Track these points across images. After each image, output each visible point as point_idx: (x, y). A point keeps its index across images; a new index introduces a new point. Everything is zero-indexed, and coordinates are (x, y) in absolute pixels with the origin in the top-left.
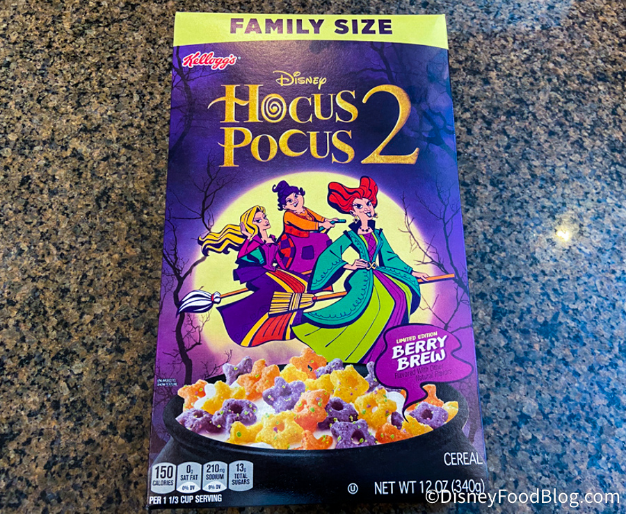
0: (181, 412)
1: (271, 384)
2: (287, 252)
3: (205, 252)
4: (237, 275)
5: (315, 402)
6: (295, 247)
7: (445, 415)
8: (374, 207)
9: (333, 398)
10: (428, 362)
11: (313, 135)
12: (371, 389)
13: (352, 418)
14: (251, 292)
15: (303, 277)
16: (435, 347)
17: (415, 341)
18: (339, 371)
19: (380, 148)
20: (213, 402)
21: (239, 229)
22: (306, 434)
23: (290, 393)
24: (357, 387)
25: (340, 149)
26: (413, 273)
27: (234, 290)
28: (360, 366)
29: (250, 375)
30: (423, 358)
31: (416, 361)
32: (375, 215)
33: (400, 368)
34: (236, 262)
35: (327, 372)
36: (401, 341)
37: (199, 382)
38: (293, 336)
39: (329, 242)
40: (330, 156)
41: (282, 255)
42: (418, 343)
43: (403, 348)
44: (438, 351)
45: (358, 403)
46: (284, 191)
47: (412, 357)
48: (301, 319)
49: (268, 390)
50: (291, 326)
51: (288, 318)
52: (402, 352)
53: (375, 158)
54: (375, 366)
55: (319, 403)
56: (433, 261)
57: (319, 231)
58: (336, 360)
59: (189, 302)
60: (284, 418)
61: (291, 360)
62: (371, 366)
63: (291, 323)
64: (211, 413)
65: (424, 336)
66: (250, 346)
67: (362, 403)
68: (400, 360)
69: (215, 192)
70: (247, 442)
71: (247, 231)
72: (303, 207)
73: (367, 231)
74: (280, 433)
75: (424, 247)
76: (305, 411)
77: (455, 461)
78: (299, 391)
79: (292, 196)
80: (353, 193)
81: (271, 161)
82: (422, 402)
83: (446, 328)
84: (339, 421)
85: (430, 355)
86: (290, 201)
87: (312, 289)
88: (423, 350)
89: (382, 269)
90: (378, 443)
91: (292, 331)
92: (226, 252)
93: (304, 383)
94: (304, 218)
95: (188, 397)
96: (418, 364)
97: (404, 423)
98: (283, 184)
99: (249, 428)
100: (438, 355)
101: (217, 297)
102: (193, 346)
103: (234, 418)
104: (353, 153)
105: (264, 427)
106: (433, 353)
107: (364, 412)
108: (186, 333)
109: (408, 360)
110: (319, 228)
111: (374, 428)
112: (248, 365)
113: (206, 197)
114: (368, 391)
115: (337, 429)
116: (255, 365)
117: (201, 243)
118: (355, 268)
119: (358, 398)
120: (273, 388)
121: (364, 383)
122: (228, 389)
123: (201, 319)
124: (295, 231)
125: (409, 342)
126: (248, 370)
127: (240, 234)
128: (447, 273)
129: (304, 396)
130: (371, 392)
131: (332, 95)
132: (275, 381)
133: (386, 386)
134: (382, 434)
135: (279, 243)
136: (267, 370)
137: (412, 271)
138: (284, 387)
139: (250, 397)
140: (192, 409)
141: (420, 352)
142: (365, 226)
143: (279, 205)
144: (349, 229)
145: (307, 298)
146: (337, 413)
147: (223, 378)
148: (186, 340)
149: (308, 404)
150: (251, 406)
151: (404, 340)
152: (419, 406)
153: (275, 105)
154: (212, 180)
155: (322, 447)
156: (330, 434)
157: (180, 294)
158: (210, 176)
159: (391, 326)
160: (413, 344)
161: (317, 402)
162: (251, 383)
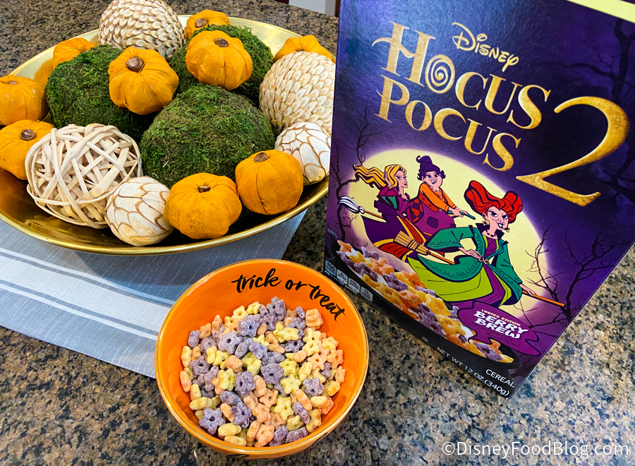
0: (339, 250)
2: (416, 212)
3: (357, 177)
5: (413, 298)
6: (423, 213)
7: (500, 358)
8: (509, 222)
9: (424, 304)
10: (502, 333)
11: (474, 125)
12: (451, 317)
13: (433, 319)
15: (425, 236)
16: (513, 330)
17: (498, 319)
18: (433, 297)
20: (355, 258)
21: (383, 175)
22: (403, 306)
23: (399, 285)
24: (443, 310)
25: (499, 154)
26: (521, 285)
27: (373, 212)
29: (376, 261)
30: (499, 329)
32: (507, 229)
33: (478, 322)
34: (377, 197)
35: (425, 292)
36: (486, 312)
37: (348, 244)
38: (407, 261)
39: (454, 226)
41: (412, 213)
45: (440, 316)
46: (426, 166)
47: (490, 324)
48: (415, 256)
49: (386, 275)
50: (407, 256)
51: (404, 252)
52: (484, 317)
53: (536, 180)
55: (415, 300)
57: (447, 213)
59: (345, 201)
61: (402, 271)
66: (379, 248)
67: (443, 318)
68: (480, 319)
69: (368, 136)
70: (371, 286)
71: (388, 180)
72: (440, 188)
73: (492, 236)
74: (389, 295)
76: (405, 297)
77: (494, 376)
78: (404, 287)
79: (432, 173)
80: (494, 201)
81: (422, 132)
82: (486, 344)
83: (531, 327)
84: (425, 315)
85: (506, 331)
86: (430, 176)
87: (428, 246)
88: (502, 326)
89: (492, 267)
90: (446, 338)
91: (407, 259)
92: (371, 184)
93: (408, 286)
94: (438, 196)
95: (343, 247)
96: (493, 329)
97: (467, 342)
98: (428, 158)
99: (373, 281)
100: (512, 334)
101: (362, 210)
102: (346, 226)
103: (365, 272)
104: (512, 164)
105: (381, 287)
106: (510, 331)
107: (442, 322)
108: (343, 217)
109: (487, 323)
110: (448, 210)
111: (446, 332)
112: (376, 256)
113: (361, 136)
115: (422, 316)
116: (380, 259)
117: (356, 170)
118: (468, 253)
120: (389, 275)
121: (448, 312)
123: (352, 216)
124: (426, 202)
125: (492, 316)
127: (383, 179)
128: (557, 301)
129: (406, 291)
131: (516, 85)
133: (462, 322)
134: (450, 337)
135: (412, 204)
136: (387, 266)
137: (521, 283)
138: (395, 279)
139: (375, 270)
140: (344, 253)
141: (499, 325)
142: (492, 231)
143: (419, 174)
144: (475, 226)
145: (422, 248)
147: (361, 252)
148: (342, 220)
149: (408, 296)
150: (375, 274)
152: (482, 344)
153: (442, 71)
155: (411, 316)
157: (340, 193)
159: (482, 300)
160: (495, 319)
162: (376, 265)
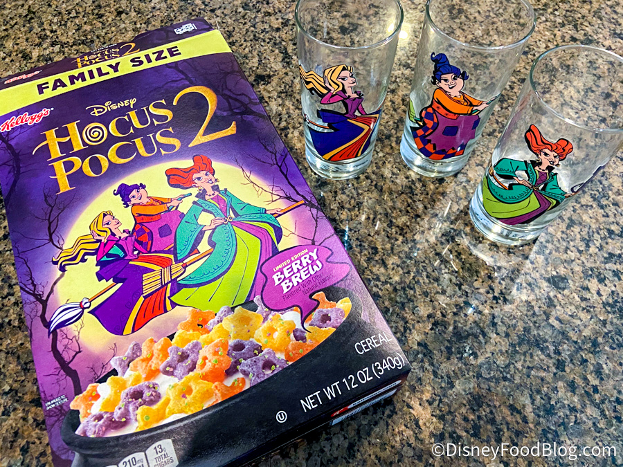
0: (79, 423)
1: (166, 356)
5: (216, 353)
8: (213, 175)
9: (231, 342)
10: (309, 275)
12: (265, 319)
13: (256, 352)
14: (120, 285)
16: (310, 262)
17: (291, 263)
18: (230, 316)
20: (110, 400)
21: (91, 236)
22: (216, 387)
23: (188, 356)
24: (251, 323)
25: (167, 143)
26: (267, 212)
29: (141, 357)
31: (298, 279)
34: (97, 265)
35: (218, 322)
37: (90, 387)
42: (293, 264)
43: (282, 273)
49: (165, 363)
50: (169, 298)
51: (164, 292)
52: (282, 277)
54: (262, 298)
56: (281, 197)
57: (169, 211)
58: (223, 309)
61: (179, 327)
62: (258, 300)
64: (110, 411)
65: (297, 256)
66: (133, 331)
67: (262, 334)
70: (158, 421)
71: (99, 235)
72: (148, 197)
73: (213, 194)
74: (189, 398)
76: (209, 366)
78: (196, 351)
79: (134, 193)
82: (317, 310)
83: (313, 244)
84: (245, 359)
89: (239, 219)
90: (290, 363)
91: (171, 302)
93: (199, 341)
95: (83, 406)
97: (307, 334)
99: (155, 407)
100: (315, 267)
101: (86, 303)
102: (74, 357)
103: (137, 404)
105: (172, 398)
107: (267, 342)
111: (281, 351)
113: (50, 224)
114: (264, 322)
122: (123, 380)
123: (76, 329)
125: (285, 266)
126: (138, 354)
127: (93, 240)
128: (297, 202)
129: (202, 353)
130: (266, 322)
132: (169, 351)
134: (290, 353)
135: (135, 234)
136: (157, 346)
137: (266, 210)
139: (148, 378)
140: (90, 416)
143: (124, 204)
145: (177, 268)
146: (240, 354)
147: (114, 372)
149: (209, 358)
150: (151, 386)
151: (280, 266)
154: (52, 207)
155: (237, 391)
156: (240, 375)
158: (50, 205)
161: (218, 352)
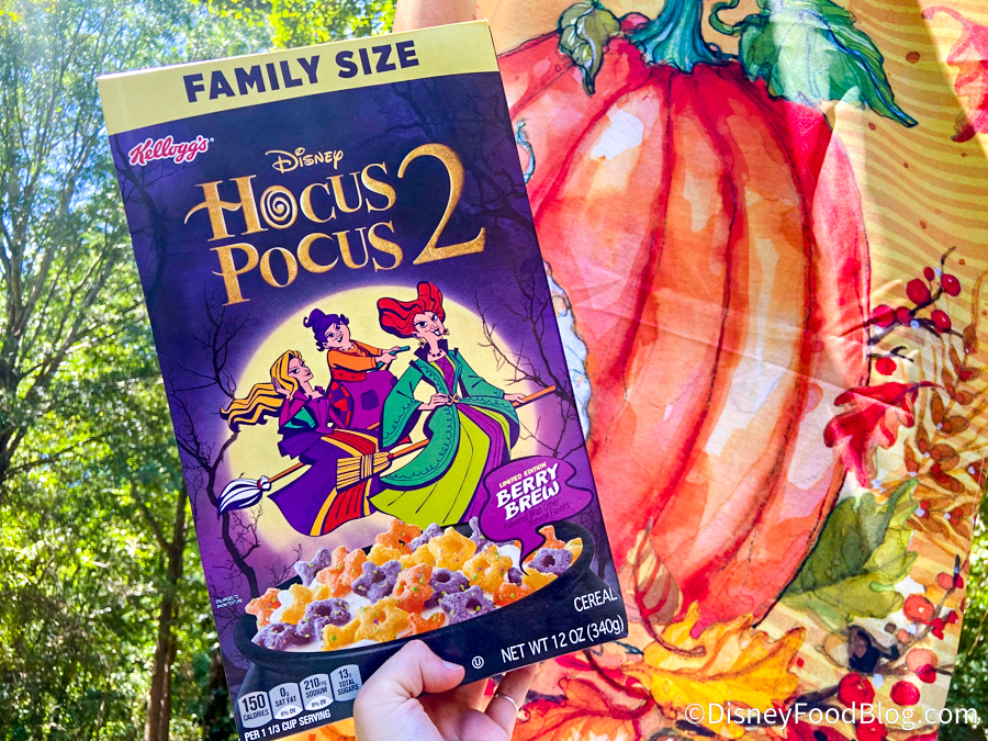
2: (342, 404)
3: (235, 427)
4: (284, 449)
6: (351, 396)
7: (569, 556)
11: (342, 236)
15: (369, 433)
19: (434, 239)
27: (285, 469)
28: (462, 526)
30: (534, 497)
32: (445, 331)
33: (509, 516)
36: (505, 483)
38: (373, 509)
39: (394, 380)
40: (371, 263)
41: (337, 411)
44: (549, 485)
45: (467, 568)
46: (319, 323)
47: (521, 500)
48: (379, 486)
53: (431, 253)
55: (421, 581)
59: (230, 498)
60: (383, 606)
63: (367, 494)
68: (507, 507)
69: (226, 343)
75: (513, 360)
77: (587, 604)
80: (413, 308)
81: (293, 284)
85: (541, 492)
86: (331, 335)
87: (384, 446)
88: (532, 488)
92: (262, 421)
94: (355, 354)
96: (529, 506)
98: (316, 313)
104: (401, 252)
106: (545, 488)
108: (237, 536)
109: (517, 504)
110: (377, 364)
112: (325, 558)
115: (447, 603)
116: (335, 555)
117: (225, 417)
118: (433, 406)
119: (466, 563)
120: (362, 576)
121: (470, 544)
124: (348, 376)
131: (354, 174)
133: (495, 541)
138: (375, 572)
141: (530, 491)
142: (435, 349)
144: (415, 358)
148: (239, 546)
152: (538, 555)
153: (279, 203)
157: (216, 490)
159: (489, 469)
160: (520, 483)
162: (333, 577)
